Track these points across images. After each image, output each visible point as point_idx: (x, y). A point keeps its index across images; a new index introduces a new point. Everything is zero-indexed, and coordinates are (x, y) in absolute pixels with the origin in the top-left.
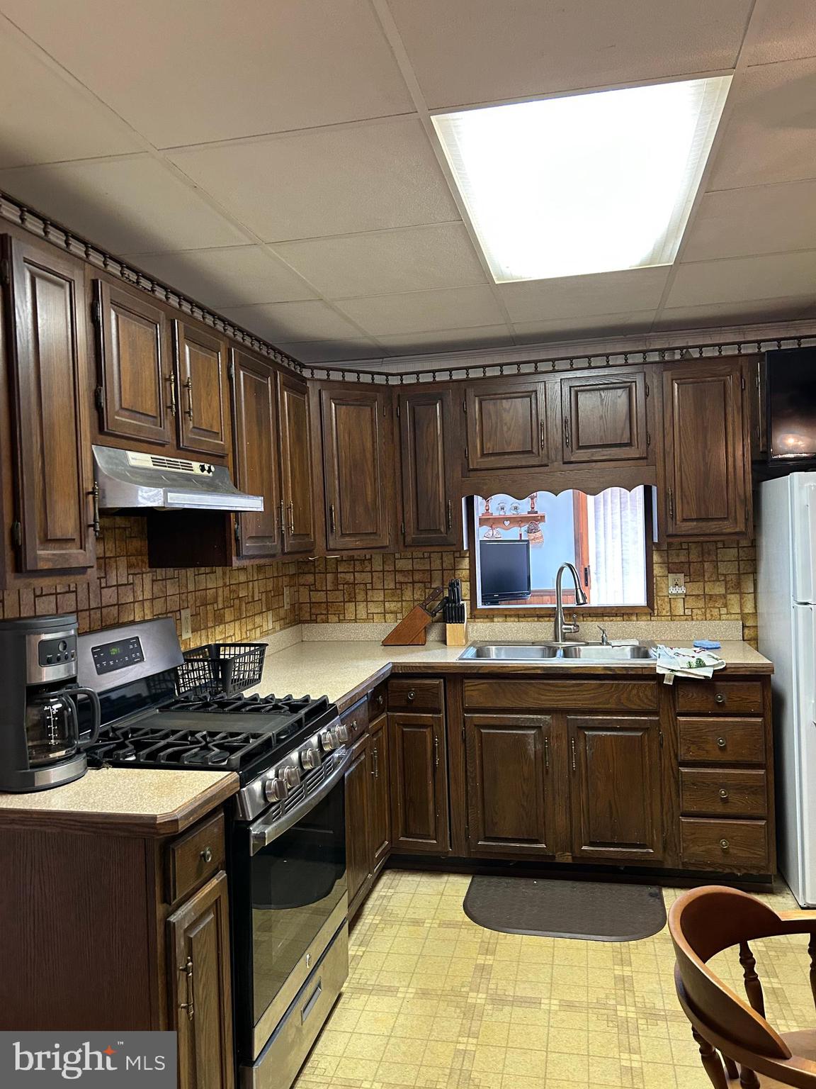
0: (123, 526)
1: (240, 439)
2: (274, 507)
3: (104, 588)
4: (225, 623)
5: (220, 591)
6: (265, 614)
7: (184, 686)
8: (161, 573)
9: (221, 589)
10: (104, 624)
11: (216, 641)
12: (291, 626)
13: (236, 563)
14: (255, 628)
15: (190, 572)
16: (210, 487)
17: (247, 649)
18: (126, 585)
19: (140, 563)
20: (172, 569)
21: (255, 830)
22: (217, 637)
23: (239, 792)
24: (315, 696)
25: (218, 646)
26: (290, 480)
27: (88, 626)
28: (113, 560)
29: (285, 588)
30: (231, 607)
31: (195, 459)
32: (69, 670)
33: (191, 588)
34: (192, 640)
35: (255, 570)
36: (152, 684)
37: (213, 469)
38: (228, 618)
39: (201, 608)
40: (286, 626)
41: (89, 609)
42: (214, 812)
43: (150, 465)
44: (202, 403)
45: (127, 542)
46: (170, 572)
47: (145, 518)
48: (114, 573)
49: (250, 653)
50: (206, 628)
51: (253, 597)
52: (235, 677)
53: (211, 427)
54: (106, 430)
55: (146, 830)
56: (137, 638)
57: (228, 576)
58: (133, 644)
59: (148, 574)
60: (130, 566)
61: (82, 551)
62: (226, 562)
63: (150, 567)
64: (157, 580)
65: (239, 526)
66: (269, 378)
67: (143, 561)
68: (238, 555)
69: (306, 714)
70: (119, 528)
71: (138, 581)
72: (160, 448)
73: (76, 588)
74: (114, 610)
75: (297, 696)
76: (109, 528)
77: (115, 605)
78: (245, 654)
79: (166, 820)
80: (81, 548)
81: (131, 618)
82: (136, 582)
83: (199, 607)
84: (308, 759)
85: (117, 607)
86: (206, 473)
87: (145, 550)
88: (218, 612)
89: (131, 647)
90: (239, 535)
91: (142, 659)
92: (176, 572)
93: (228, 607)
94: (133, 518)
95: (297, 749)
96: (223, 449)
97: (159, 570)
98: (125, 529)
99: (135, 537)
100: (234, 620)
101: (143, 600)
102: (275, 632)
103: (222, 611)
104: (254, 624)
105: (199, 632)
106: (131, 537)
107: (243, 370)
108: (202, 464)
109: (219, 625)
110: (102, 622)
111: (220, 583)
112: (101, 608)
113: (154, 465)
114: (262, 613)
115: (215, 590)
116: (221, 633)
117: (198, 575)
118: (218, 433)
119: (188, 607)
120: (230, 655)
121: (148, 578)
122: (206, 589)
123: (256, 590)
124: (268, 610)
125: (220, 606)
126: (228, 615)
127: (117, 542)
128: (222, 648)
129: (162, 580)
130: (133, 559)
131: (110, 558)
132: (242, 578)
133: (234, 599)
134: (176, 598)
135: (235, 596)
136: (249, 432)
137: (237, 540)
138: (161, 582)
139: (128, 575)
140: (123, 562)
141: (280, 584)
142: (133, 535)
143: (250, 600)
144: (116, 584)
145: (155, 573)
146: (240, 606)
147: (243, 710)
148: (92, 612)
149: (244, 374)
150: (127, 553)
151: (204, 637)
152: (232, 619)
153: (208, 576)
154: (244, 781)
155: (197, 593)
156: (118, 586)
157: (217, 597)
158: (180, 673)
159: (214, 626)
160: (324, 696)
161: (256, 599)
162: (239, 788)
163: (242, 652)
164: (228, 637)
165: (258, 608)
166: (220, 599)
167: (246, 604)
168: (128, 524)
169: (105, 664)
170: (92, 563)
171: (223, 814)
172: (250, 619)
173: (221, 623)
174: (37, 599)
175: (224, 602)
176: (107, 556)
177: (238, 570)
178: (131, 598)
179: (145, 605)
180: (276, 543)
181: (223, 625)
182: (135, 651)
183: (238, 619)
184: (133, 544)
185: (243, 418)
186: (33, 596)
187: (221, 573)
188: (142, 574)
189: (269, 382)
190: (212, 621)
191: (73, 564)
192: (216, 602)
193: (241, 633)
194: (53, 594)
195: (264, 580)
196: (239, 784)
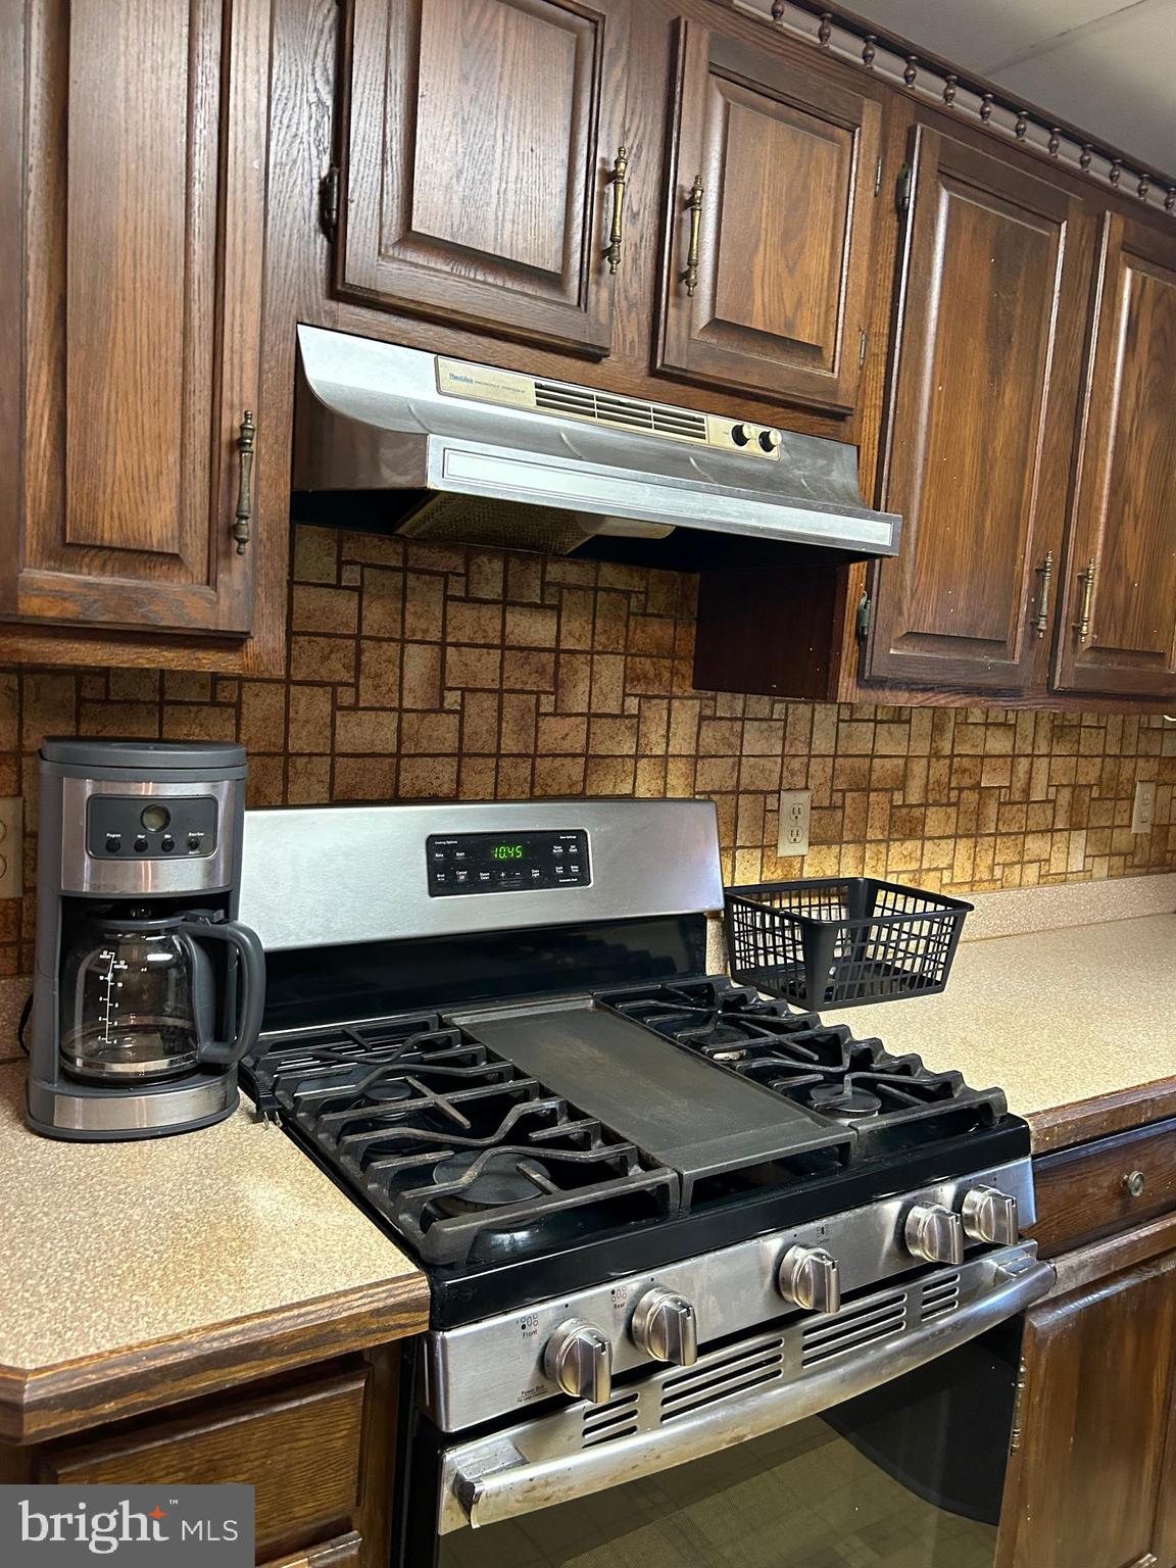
0: (623, 588)
1: (906, 375)
2: (1025, 567)
3: (546, 714)
4: (924, 839)
5: (918, 768)
6: (1060, 836)
8: (728, 703)
9: (924, 762)
14: (1022, 863)
18: (614, 716)
19: (666, 675)
20: (766, 698)
21: (463, 1464)
22: (894, 864)
23: (428, 1337)
25: (875, 886)
28: (582, 658)
29: (1139, 787)
30: (949, 805)
31: (714, 408)
33: (822, 745)
34: (807, 861)
37: (776, 437)
38: (934, 828)
39: (848, 794)
40: (1130, 871)
42: (348, 1365)
43: (531, 403)
44: (759, 259)
45: (632, 623)
46: (760, 705)
48: (583, 687)
50: (861, 841)
51: (1027, 791)
53: (790, 325)
54: (347, 287)
56: (583, 833)
57: (949, 735)
58: (565, 845)
59: (690, 702)
60: (631, 677)
61: (207, 590)
62: (821, 689)
63: (695, 687)
64: (714, 718)
65: (872, 603)
66: (1064, 226)
67: (674, 672)
68: (860, 674)
70: (608, 590)
71: (656, 712)
73: (462, 705)
74: (575, 769)
76: (579, 588)
77: (574, 756)
80: (208, 582)
81: (626, 789)
82: (648, 714)
83: (844, 792)
85: (582, 760)
87: (687, 646)
88: (905, 811)
89: (558, 849)
90: (869, 623)
92: (779, 707)
93: (936, 804)
94: (654, 572)
96: (834, 393)
97: (723, 698)
98: (627, 594)
99: (658, 615)
100: (956, 836)
101: (666, 757)
103: (917, 812)
104: (1021, 853)
105: (835, 849)
106: (645, 615)
107: (947, 189)
109: (902, 840)
110: (532, 786)
111: (921, 749)
112: (534, 756)
113: (540, 403)
114: (1052, 831)
115: (901, 762)
116: (909, 857)
117: (852, 720)
118: (818, 349)
119: (807, 788)
120: (893, 910)
121: (686, 711)
122: (872, 757)
123: (1041, 779)
124: (1075, 827)
125: (914, 800)
126: (935, 820)
127: (599, 623)
128: (881, 894)
129: (733, 719)
130: (645, 664)
132: (998, 744)
133: (960, 790)
134: (772, 764)
135: (967, 781)
137: (860, 637)
138: (726, 724)
139: (625, 695)
140: (611, 671)
141: (1127, 773)
142: (651, 610)
143: (1017, 796)
144: (585, 711)
145: (712, 703)
146: (981, 804)
148: (504, 762)
149: (951, 200)
150: (627, 648)
152: (950, 830)
153: (882, 729)
154: (452, 1309)
155: (840, 760)
156: (590, 716)
157: (905, 776)
159: (887, 841)
160: (997, 1090)
161: (1038, 795)
162: (425, 1328)
165: (1039, 817)
166: (915, 783)
167: (1000, 804)
168: (637, 584)
169: (462, 876)
170: (245, 630)
171: (363, 1385)
172: (1009, 841)
173: (910, 835)
174: (338, 713)
175: (926, 790)
176: (564, 646)
177: (987, 725)
178: (628, 748)
179: (670, 766)
180: (1017, 661)
181: (919, 843)
182: (566, 859)
183: (974, 835)
184: (649, 630)
185: (933, 313)
186: (328, 707)
187: (927, 725)
188: (670, 698)
189: (1063, 235)
190: (882, 829)
191: (165, 617)
192: (902, 786)
193: (975, 866)
194: (392, 709)
195: (1074, 759)
196: (426, 1316)
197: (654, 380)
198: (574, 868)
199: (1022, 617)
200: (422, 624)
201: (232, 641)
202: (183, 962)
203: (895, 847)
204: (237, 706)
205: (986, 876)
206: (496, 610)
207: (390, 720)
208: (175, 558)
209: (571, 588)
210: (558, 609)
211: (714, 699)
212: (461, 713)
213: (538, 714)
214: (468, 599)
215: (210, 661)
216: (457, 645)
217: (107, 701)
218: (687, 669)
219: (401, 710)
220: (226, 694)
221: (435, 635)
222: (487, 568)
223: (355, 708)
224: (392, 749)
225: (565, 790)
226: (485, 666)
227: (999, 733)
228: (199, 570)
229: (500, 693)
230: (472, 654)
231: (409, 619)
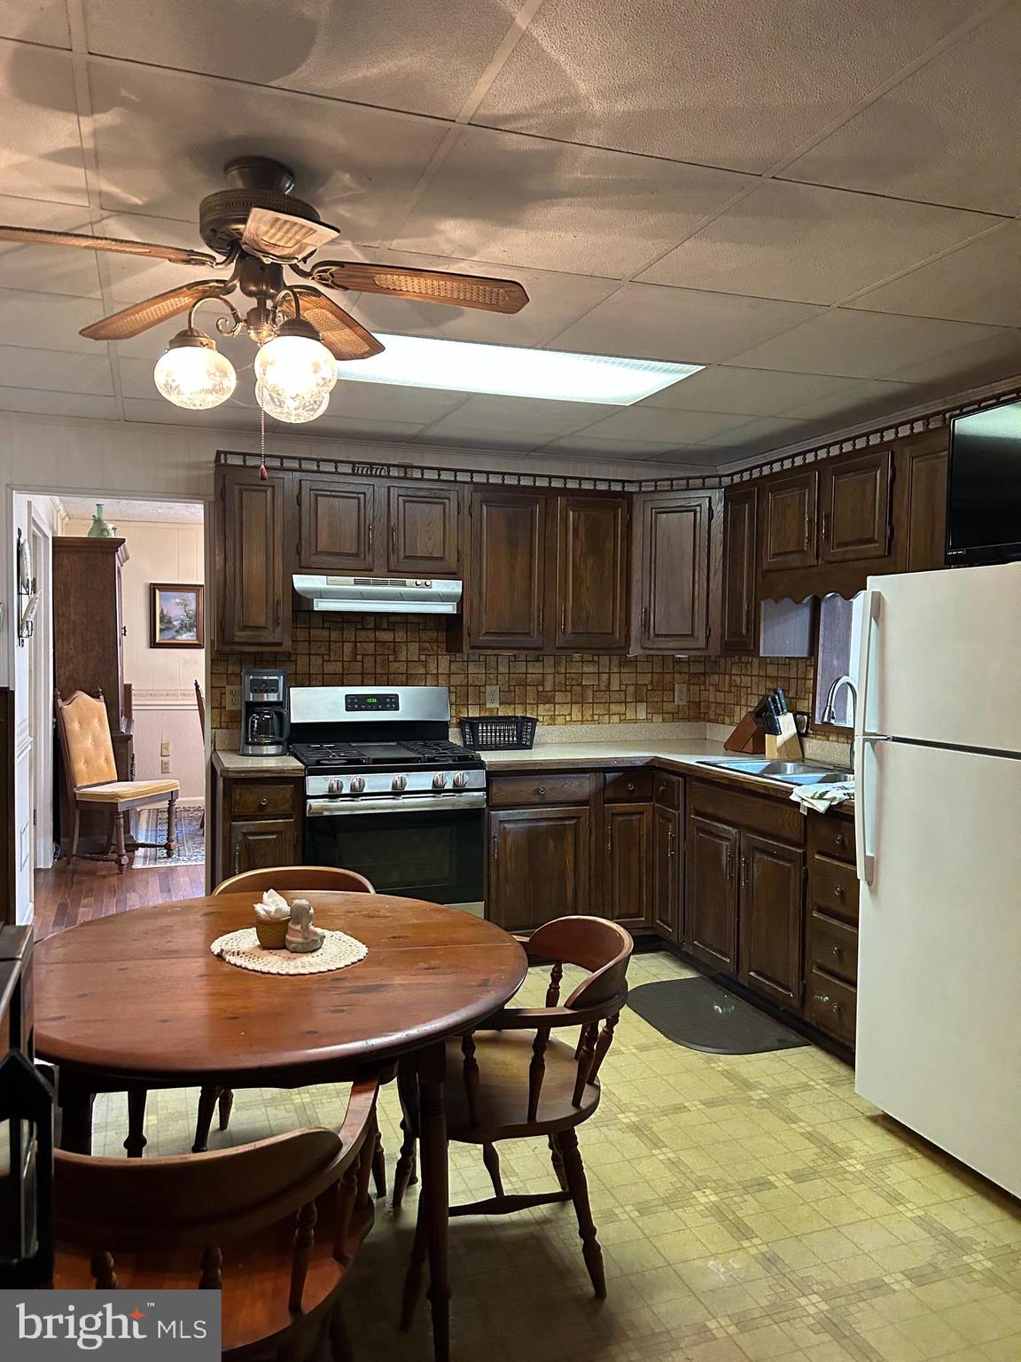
3: (391, 661)
4: (555, 704)
5: (549, 677)
6: (631, 705)
8: (461, 656)
9: (552, 675)
13: (466, 648)
14: (609, 714)
18: (416, 661)
19: (435, 648)
26: (570, 586)
28: (403, 644)
29: (677, 685)
30: (566, 691)
31: (411, 577)
33: (503, 670)
38: (560, 700)
39: (517, 687)
44: (418, 539)
48: (404, 653)
50: (524, 704)
51: (608, 687)
53: (430, 553)
54: (302, 565)
56: (397, 695)
58: (391, 698)
59: (445, 656)
60: (423, 649)
61: (273, 634)
63: (447, 651)
64: (456, 661)
66: (537, 506)
67: (438, 647)
71: (432, 660)
72: (365, 572)
74: (403, 678)
76: (401, 623)
82: (429, 660)
83: (514, 686)
87: (442, 639)
88: (544, 693)
89: (388, 700)
90: (470, 631)
93: (559, 691)
97: (459, 655)
98: (419, 624)
100: (572, 703)
101: (438, 674)
103: (550, 694)
104: (609, 711)
105: (511, 706)
109: (544, 704)
111: (550, 671)
114: (626, 702)
115: (541, 676)
117: (515, 661)
119: (497, 685)
121: (444, 659)
122: (526, 674)
123: (616, 682)
124: (639, 701)
125: (548, 689)
126: (559, 697)
127: (409, 633)
129: (463, 662)
130: (427, 645)
132: (590, 668)
133: (572, 686)
134: (481, 676)
135: (575, 683)
137: (469, 634)
138: (461, 663)
139: (420, 655)
140: (414, 647)
141: (669, 680)
143: (603, 688)
144: (406, 660)
145: (454, 656)
146: (583, 691)
148: (377, 675)
150: (420, 640)
151: (517, 710)
152: (568, 701)
154: (310, 773)
155: (511, 675)
156: (408, 661)
157: (543, 681)
159: (537, 704)
161: (615, 689)
162: (303, 775)
165: (617, 697)
166: (549, 683)
167: (594, 691)
169: (356, 706)
170: (280, 641)
171: (288, 782)
172: (601, 706)
173: (548, 702)
174: (324, 663)
175: (554, 685)
176: (397, 641)
177: (583, 661)
178: (422, 671)
180: (535, 639)
181: (553, 705)
182: (391, 703)
186: (321, 661)
188: (438, 655)
190: (534, 699)
191: (263, 640)
192: (542, 684)
194: (340, 661)
195: (633, 674)
196: (303, 773)
197: (390, 573)
198: (394, 705)
199: (536, 625)
200: (349, 636)
201: (280, 644)
202: (272, 718)
203: (541, 707)
205: (589, 719)
206: (373, 631)
207: (340, 664)
208: (266, 628)
209: (397, 623)
210: (394, 630)
212: (362, 662)
213: (389, 661)
214: (364, 629)
215: (274, 649)
216: (360, 642)
218: (444, 646)
219: (343, 661)
220: (293, 658)
221: (353, 639)
222: (369, 620)
223: (329, 661)
224: (341, 672)
226: (370, 648)
227: (589, 664)
228: (271, 630)
229: (375, 655)
230: (365, 645)
231: (345, 635)
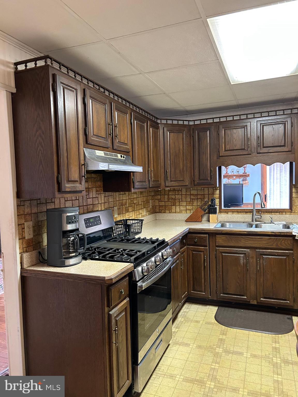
1: (134, 146)
2: (146, 170)
3: (88, 198)
4: (129, 212)
5: (127, 201)
6: (143, 209)
7: (115, 233)
8: (107, 194)
9: (128, 200)
10: (88, 211)
11: (126, 218)
12: (152, 214)
13: (133, 190)
15: (117, 193)
16: (124, 163)
17: (137, 221)
18: (95, 198)
21: (139, 284)
22: (126, 217)
23: (134, 271)
24: (161, 239)
25: (127, 220)
26: (152, 161)
27: (83, 212)
28: (91, 189)
29: (150, 200)
30: (131, 206)
31: (119, 153)
32: (76, 226)
33: (117, 199)
34: (118, 218)
35: (140, 193)
36: (104, 232)
37: (125, 157)
38: (130, 210)
39: (121, 206)
40: (150, 214)
41: (83, 206)
42: (125, 277)
43: (103, 155)
44: (121, 133)
45: (96, 183)
46: (110, 193)
47: (102, 174)
48: (92, 193)
49: (137, 223)
50: (123, 213)
51: (139, 203)
52: (133, 231)
53: (125, 141)
54: (88, 143)
55: (102, 281)
56: (99, 216)
57: (130, 195)
58: (98, 218)
59: (103, 194)
60: (97, 191)
62: (129, 190)
63: (103, 192)
65: (134, 177)
66: (145, 123)
67: (101, 190)
68: (133, 187)
69: (157, 244)
70: (93, 178)
72: (107, 149)
73: (79, 198)
75: (154, 238)
76: (90, 178)
77: (91, 205)
78: (136, 223)
79: (109, 278)
80: (80, 184)
81: (97, 209)
82: (99, 197)
84: (158, 260)
85: (92, 205)
86: (122, 158)
87: (102, 185)
89: (97, 219)
90: (134, 180)
91: (101, 223)
92: (112, 193)
94: (98, 174)
95: (154, 257)
96: (129, 150)
98: (95, 178)
99: (98, 181)
100: (132, 211)
101: (101, 203)
102: (146, 216)
103: (128, 208)
104: (139, 213)
105: (120, 215)
106: (97, 181)
107: (136, 120)
108: (121, 155)
109: (127, 213)
110: (87, 210)
111: (128, 198)
112: (87, 205)
113: (105, 155)
114: (142, 209)
115: (125, 200)
116: (128, 215)
117: (120, 195)
118: (127, 144)
119: (116, 206)
120: (131, 223)
121: (103, 196)
122: (123, 200)
123: (140, 201)
124: (144, 208)
125: (128, 206)
127: (92, 183)
128: (128, 221)
129: (108, 196)
130: (98, 189)
131: (90, 188)
132: (135, 196)
133: (132, 204)
134: (112, 203)
135: (133, 202)
136: (138, 143)
137: (133, 182)
138: (107, 197)
139: (96, 194)
140: (94, 190)
141: (148, 199)
142: (98, 180)
143: (138, 204)
146: (134, 206)
147: (135, 242)
148: (84, 207)
149: (136, 122)
150: (96, 187)
151: (122, 217)
153: (123, 195)
154: (135, 267)
155: (119, 201)
156: (93, 198)
158: (114, 229)
159: (125, 213)
160: (164, 239)
161: (140, 204)
162: (133, 269)
163: (135, 222)
164: (130, 217)
165: (140, 207)
166: (127, 204)
167: (136, 205)
168: (96, 176)
169: (88, 225)
171: (128, 278)
172: (138, 211)
173: (128, 212)
174: (66, 202)
175: (129, 204)
176: (89, 187)
177: (134, 193)
178: (97, 202)
179: (102, 205)
180: (147, 184)
181: (129, 213)
183: (134, 211)
184: (98, 183)
185: (136, 138)
186: (64, 201)
187: (128, 194)
188: (101, 194)
189: (145, 125)
190: (125, 211)
191: (78, 189)
192: (126, 204)
193: (135, 215)
194: (71, 200)
195: (143, 197)
196: (133, 267)
197: (113, 150)
198: (99, 222)
199: (147, 177)
204: (54, 202)
208: (77, 181)
210: (88, 181)
211: (105, 193)
213: (87, 198)
217: (41, 204)
225: (91, 210)
